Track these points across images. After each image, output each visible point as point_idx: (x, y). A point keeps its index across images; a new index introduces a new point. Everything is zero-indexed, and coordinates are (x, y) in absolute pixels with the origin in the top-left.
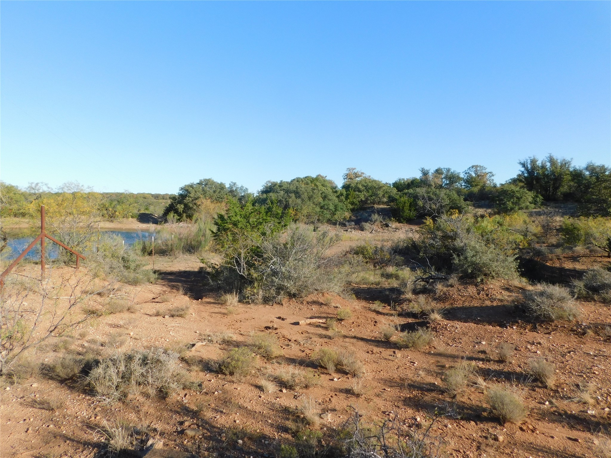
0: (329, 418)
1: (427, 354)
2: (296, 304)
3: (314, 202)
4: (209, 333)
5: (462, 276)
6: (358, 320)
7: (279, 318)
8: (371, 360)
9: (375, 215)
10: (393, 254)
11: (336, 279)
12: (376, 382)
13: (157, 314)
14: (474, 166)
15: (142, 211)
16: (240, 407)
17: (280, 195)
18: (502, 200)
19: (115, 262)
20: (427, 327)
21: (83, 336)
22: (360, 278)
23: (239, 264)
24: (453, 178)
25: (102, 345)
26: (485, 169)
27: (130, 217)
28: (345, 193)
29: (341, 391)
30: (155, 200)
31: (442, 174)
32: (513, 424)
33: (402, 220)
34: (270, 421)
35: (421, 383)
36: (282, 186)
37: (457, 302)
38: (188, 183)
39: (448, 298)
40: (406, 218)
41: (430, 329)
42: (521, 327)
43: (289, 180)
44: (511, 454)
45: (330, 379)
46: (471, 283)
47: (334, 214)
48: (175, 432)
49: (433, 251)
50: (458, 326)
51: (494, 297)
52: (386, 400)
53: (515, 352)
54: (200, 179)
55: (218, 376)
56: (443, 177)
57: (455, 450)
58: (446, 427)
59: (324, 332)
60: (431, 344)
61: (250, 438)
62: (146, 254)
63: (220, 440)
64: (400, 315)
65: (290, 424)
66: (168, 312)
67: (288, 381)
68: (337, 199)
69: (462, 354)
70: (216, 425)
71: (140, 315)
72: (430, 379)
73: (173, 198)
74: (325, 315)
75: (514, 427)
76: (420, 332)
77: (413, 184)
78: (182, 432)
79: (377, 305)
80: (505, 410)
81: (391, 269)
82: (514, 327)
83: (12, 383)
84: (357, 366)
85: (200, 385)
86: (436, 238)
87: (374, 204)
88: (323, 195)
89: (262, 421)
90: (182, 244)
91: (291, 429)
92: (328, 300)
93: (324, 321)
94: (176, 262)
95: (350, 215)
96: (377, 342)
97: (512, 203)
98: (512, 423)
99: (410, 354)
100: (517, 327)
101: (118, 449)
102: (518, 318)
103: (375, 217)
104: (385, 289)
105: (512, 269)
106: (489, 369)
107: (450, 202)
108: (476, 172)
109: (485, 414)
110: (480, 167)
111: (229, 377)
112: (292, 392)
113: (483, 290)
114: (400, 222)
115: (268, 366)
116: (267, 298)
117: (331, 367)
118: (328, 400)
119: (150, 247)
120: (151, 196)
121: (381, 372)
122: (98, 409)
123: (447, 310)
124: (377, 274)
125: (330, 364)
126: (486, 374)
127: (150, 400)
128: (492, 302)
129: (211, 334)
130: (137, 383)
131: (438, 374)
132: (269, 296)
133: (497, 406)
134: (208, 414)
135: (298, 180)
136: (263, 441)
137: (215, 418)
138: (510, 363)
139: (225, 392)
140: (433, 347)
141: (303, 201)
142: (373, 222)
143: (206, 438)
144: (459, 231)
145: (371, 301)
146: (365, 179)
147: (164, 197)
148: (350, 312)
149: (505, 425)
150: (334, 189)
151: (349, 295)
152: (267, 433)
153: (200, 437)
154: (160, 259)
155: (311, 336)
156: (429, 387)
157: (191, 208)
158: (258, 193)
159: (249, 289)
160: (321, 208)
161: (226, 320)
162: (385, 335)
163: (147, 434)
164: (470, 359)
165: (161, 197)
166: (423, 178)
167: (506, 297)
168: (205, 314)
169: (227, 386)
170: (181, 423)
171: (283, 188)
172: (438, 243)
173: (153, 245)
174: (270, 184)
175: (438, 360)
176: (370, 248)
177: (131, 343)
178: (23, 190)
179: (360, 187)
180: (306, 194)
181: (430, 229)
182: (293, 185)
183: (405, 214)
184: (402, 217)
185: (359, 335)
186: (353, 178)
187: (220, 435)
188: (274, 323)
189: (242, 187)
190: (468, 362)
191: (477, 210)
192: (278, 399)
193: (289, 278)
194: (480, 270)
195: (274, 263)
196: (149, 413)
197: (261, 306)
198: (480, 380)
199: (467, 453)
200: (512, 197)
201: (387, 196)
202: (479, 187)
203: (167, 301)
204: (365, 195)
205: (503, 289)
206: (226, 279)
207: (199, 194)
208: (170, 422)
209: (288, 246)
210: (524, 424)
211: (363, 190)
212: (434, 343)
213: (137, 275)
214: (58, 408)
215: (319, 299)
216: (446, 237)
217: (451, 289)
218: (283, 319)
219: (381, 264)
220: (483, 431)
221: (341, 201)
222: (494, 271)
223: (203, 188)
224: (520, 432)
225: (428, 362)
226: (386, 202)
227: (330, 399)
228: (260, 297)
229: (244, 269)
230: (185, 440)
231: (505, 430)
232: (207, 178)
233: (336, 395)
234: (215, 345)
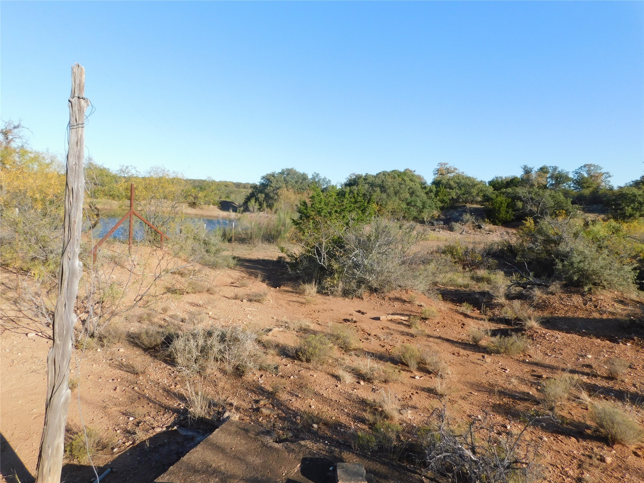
0: (409, 415)
1: (521, 361)
2: (377, 299)
3: (400, 198)
4: (286, 320)
5: (565, 284)
6: (444, 321)
7: (359, 312)
8: (457, 362)
9: (466, 215)
10: (486, 257)
11: (422, 277)
12: (462, 385)
13: (236, 298)
14: (587, 165)
15: (223, 199)
16: (316, 394)
17: (364, 189)
18: (620, 205)
19: (196, 245)
20: (523, 334)
21: (165, 310)
22: (447, 279)
23: (319, 254)
24: (560, 178)
25: (182, 321)
26: (600, 169)
27: (211, 204)
28: (434, 189)
29: (423, 389)
30: (237, 189)
31: (547, 172)
32: (625, 448)
33: (497, 222)
34: (346, 410)
35: (513, 391)
36: (367, 179)
37: (558, 311)
38: (269, 172)
39: (548, 306)
40: (502, 220)
41: (525, 337)
42: (638, 345)
43: (374, 174)
44: (622, 479)
45: (411, 377)
46: (577, 292)
47: (421, 211)
48: (251, 409)
49: (532, 256)
50: (559, 336)
51: (604, 309)
52: (472, 403)
53: (629, 370)
54: (283, 168)
55: (294, 362)
56: (548, 176)
57: (551, 465)
58: (541, 439)
59: (406, 330)
60: (526, 352)
61: (326, 424)
62: (226, 240)
63: (295, 422)
64: (491, 320)
65: (368, 416)
66: (246, 296)
67: (366, 374)
68: (425, 196)
69: (562, 366)
70: (291, 408)
71: (219, 297)
72: (524, 388)
73: (254, 187)
74: (408, 313)
75: (626, 451)
76: (514, 337)
77: (512, 182)
78: (258, 410)
79: (466, 308)
80: (615, 429)
81: (482, 273)
82: (628, 344)
83: (102, 346)
84: (441, 366)
85: (276, 368)
86: (537, 241)
87: (466, 203)
88: (411, 190)
89: (338, 409)
90: (262, 233)
91: (368, 421)
92: (412, 297)
93: (406, 318)
94: (255, 250)
95: (439, 213)
96: (464, 345)
97: (632, 208)
98: (624, 445)
99: (502, 361)
100: (632, 344)
101: (197, 417)
102: (633, 335)
103: (467, 216)
104: (474, 293)
105: (629, 280)
106: (595, 385)
107: (555, 205)
108: (588, 172)
109: (589, 432)
110: (594, 166)
111: (305, 364)
112: (370, 385)
113: (591, 300)
114: (494, 224)
115: (346, 357)
116: (347, 290)
117: (413, 364)
118: (408, 397)
119: (230, 234)
120: (232, 184)
121: (468, 375)
122: (178, 378)
123: (546, 318)
124: (466, 277)
125: (412, 361)
126: (592, 390)
127: (227, 377)
128: (601, 314)
129: (289, 321)
130: (214, 358)
131: (532, 384)
132: (349, 289)
133: (604, 423)
134: (284, 396)
135: (384, 173)
136: (339, 428)
137: (291, 400)
138: (623, 381)
139: (301, 377)
140: (529, 355)
141: (388, 196)
142: (464, 222)
143: (281, 418)
144: (565, 235)
145: (459, 303)
146: (458, 176)
147: (245, 186)
148: (435, 311)
149: (614, 446)
150: (423, 186)
151: (436, 294)
152: (343, 421)
153: (275, 416)
154: (239, 246)
155: (392, 332)
156: (522, 396)
157: (272, 198)
158: (341, 186)
159: (329, 279)
160: (408, 204)
161: (303, 309)
162: (473, 338)
163: (223, 406)
164: (573, 372)
165: (242, 186)
166: (525, 176)
167: (620, 311)
168: (283, 302)
169: (303, 372)
170: (257, 402)
171: (368, 181)
172: (539, 247)
173: (233, 232)
174: (355, 177)
175: (534, 369)
176: (460, 248)
177: (210, 322)
178: (114, 172)
179: (452, 183)
180: (392, 188)
181: (530, 232)
182: (379, 178)
183: (501, 216)
184: (497, 219)
185: (444, 336)
186: (444, 173)
187: (295, 417)
188: (353, 316)
189: (325, 178)
190: (570, 375)
191: (586, 215)
192: (355, 390)
193: (371, 271)
194: (588, 278)
195: (356, 256)
196: (225, 388)
197: (340, 299)
198: (584, 395)
199: (566, 469)
200: (633, 201)
201: (482, 195)
202: (591, 189)
203: (245, 286)
204: (457, 193)
205: (616, 301)
206: (305, 269)
207: (280, 184)
208: (245, 399)
209: (372, 238)
210: (640, 449)
211: (455, 187)
212: (529, 351)
213: (217, 259)
214: (142, 373)
215: (403, 296)
216: (548, 241)
217: (552, 297)
218: (363, 313)
219: (471, 266)
220: (586, 449)
221: (430, 198)
222: (605, 280)
223: (285, 178)
224: (635, 457)
225: (522, 371)
226: (480, 202)
227: (410, 396)
228: (340, 289)
229: (324, 259)
230: (260, 417)
231: (614, 452)
232: (290, 168)
233: (417, 393)
234: (292, 332)
